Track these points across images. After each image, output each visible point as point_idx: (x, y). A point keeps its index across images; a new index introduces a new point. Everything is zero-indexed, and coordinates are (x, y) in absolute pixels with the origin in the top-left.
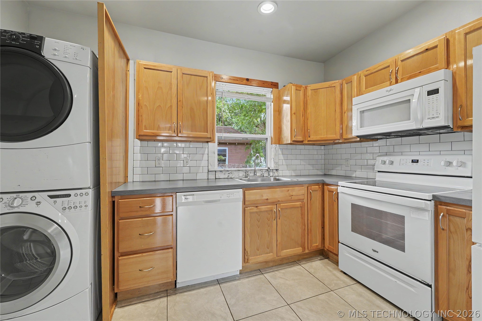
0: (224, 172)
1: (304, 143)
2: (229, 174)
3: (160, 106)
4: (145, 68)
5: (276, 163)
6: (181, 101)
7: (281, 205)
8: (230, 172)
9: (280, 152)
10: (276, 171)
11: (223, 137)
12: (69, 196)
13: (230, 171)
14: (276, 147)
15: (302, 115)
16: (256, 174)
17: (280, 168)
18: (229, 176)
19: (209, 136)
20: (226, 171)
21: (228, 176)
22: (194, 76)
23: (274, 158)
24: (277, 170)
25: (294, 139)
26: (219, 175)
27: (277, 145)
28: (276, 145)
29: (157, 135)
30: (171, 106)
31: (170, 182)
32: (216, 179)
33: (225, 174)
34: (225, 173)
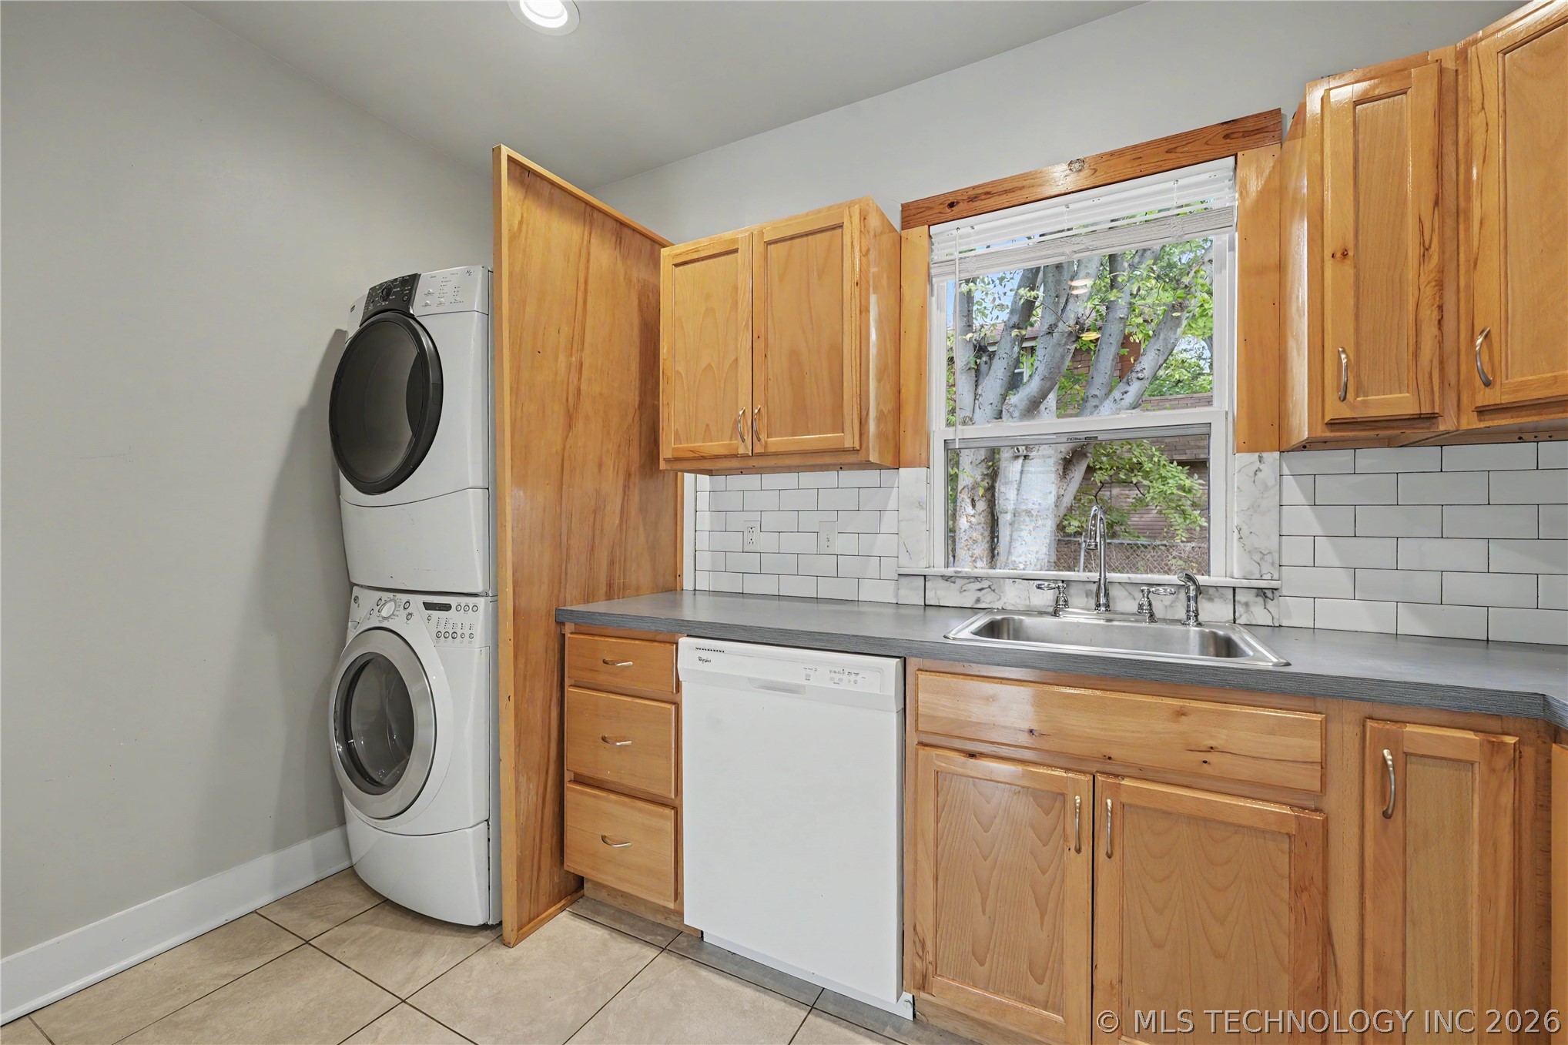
0: (958, 580)
1: (1442, 428)
2: (979, 594)
3: (709, 365)
4: (677, 265)
5: (1257, 557)
6: (762, 338)
7: (1126, 782)
8: (985, 584)
9: (1293, 491)
10: (1260, 600)
11: (957, 441)
12: (447, 607)
13: (987, 578)
14: (1262, 467)
15: (1412, 250)
16: (1102, 600)
17: (1291, 580)
18: (982, 599)
19: (848, 444)
20: (968, 578)
21: (978, 601)
22: (799, 240)
23: (1245, 528)
24: (1269, 593)
25: (1336, 410)
26: (939, 593)
27: (1265, 455)
28: (1257, 454)
29: (703, 454)
30: (736, 359)
31: (781, 602)
32: (925, 605)
33: (962, 591)
34: (964, 589)
